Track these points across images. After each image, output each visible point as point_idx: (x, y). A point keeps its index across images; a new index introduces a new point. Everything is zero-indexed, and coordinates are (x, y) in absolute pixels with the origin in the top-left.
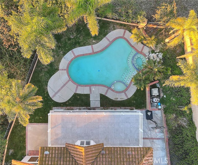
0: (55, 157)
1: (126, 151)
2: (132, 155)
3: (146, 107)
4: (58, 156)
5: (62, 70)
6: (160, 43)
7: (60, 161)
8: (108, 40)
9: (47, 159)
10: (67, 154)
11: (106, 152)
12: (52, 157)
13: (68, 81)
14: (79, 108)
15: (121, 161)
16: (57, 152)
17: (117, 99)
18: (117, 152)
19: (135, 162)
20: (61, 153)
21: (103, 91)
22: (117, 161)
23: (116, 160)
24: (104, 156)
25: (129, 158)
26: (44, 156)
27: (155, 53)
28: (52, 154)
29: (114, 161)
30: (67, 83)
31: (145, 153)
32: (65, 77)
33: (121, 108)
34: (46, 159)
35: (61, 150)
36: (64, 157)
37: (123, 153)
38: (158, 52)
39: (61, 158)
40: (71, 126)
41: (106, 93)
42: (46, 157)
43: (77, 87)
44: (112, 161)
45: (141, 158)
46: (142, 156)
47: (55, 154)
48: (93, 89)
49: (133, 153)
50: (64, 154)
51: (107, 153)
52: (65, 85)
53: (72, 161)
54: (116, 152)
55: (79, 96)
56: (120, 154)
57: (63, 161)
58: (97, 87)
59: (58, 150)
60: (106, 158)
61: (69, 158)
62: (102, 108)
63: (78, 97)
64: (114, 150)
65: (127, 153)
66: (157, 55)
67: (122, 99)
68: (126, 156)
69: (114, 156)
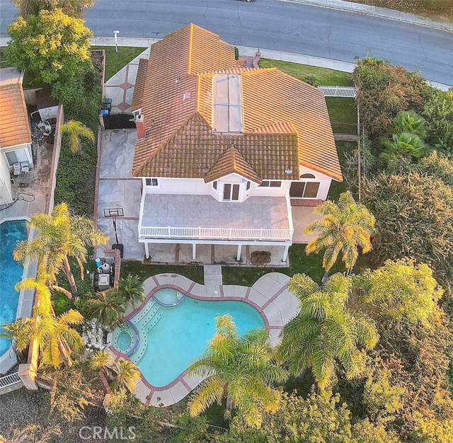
0: (276, 165)
1: (172, 173)
2: (163, 167)
3: (122, 263)
4: (272, 168)
5: (277, 328)
6: (81, 363)
7: (268, 160)
8: (185, 384)
9: (287, 163)
10: (259, 170)
11: (202, 171)
12: (281, 165)
13: (264, 307)
14: (242, 266)
15: (181, 159)
16: (274, 172)
17: (172, 276)
18: (185, 171)
19: (160, 157)
20: (268, 170)
21: (198, 290)
22: (186, 158)
23: (188, 161)
24: (205, 165)
25: (168, 163)
26: (291, 167)
27: (92, 347)
28: (281, 170)
29: (190, 158)
30: (267, 304)
31: (144, 169)
32: (270, 314)
33: (167, 263)
34: (289, 163)
35: (268, 175)
36: (263, 165)
37: (177, 168)
38: (87, 347)
39: (268, 165)
40: (255, 221)
41: (192, 286)
42: (289, 166)
43: (247, 296)
44: (194, 159)
45: (151, 162)
46: (149, 165)
47: (276, 170)
48: (217, 294)
49: (161, 169)
50: (263, 169)
51: (200, 170)
52: (271, 301)
53: (250, 159)
54: (187, 170)
55: (242, 282)
56: (181, 168)
57: (263, 160)
58: (209, 296)
59: (272, 175)
60: (202, 164)
61: (255, 164)
62: (199, 265)
63: (244, 280)
64: (189, 173)
65: (170, 169)
66: (90, 342)
67: (164, 276)
68: (172, 165)
69: (190, 166)
